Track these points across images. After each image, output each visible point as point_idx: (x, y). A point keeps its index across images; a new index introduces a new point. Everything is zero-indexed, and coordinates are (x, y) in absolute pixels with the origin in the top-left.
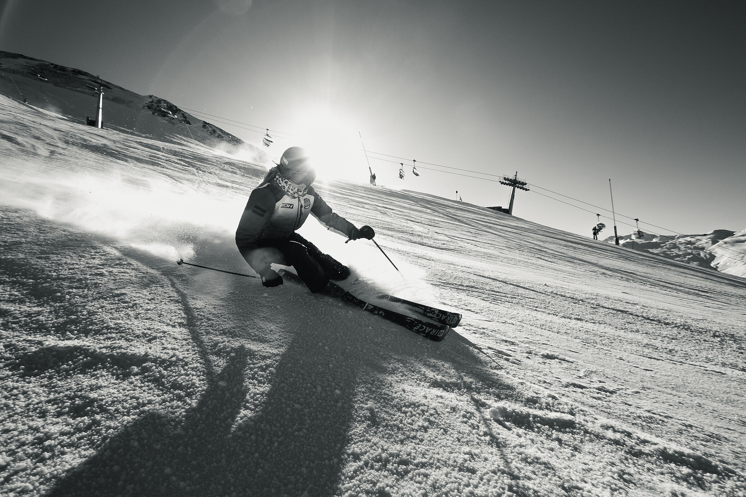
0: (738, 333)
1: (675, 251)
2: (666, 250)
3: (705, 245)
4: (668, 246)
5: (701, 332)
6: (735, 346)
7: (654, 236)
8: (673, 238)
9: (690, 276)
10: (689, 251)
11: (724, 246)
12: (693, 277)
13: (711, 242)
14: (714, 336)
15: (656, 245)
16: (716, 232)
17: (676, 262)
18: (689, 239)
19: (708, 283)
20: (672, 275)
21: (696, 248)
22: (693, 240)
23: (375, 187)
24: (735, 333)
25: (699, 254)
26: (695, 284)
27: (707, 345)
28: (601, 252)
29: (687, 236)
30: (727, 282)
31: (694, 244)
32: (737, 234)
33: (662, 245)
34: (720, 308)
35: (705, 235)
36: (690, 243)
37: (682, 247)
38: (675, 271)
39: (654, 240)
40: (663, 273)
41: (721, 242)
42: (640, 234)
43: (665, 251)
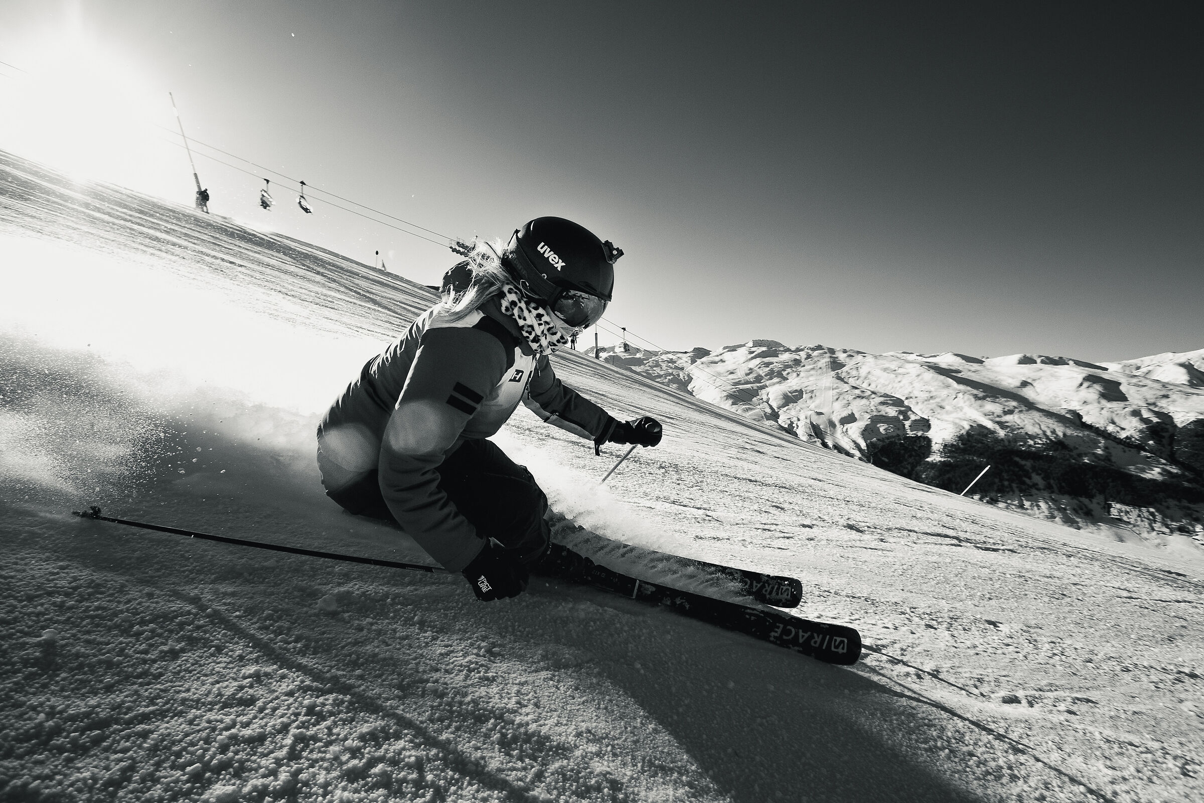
0: (682, 463)
1: (657, 370)
2: (649, 368)
3: (685, 365)
4: (651, 364)
5: (648, 464)
6: (676, 477)
7: (638, 350)
8: (655, 354)
9: (663, 400)
10: (670, 371)
11: (701, 366)
12: (665, 401)
13: (690, 362)
14: (661, 467)
15: (639, 362)
16: (696, 350)
17: (655, 384)
18: (670, 356)
19: (677, 409)
20: (645, 398)
21: (676, 368)
22: (674, 358)
23: (205, 216)
24: (679, 463)
25: (679, 375)
26: (664, 409)
27: (650, 477)
28: (575, 366)
29: (669, 353)
30: (694, 407)
31: (675, 362)
32: (713, 354)
33: (645, 362)
34: (677, 436)
35: (686, 353)
36: (672, 361)
37: (664, 365)
38: (649, 393)
39: (638, 356)
40: (636, 396)
41: (699, 361)
42: (626, 347)
43: (648, 370)
